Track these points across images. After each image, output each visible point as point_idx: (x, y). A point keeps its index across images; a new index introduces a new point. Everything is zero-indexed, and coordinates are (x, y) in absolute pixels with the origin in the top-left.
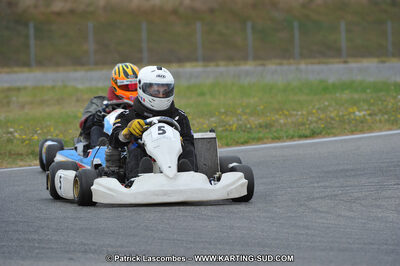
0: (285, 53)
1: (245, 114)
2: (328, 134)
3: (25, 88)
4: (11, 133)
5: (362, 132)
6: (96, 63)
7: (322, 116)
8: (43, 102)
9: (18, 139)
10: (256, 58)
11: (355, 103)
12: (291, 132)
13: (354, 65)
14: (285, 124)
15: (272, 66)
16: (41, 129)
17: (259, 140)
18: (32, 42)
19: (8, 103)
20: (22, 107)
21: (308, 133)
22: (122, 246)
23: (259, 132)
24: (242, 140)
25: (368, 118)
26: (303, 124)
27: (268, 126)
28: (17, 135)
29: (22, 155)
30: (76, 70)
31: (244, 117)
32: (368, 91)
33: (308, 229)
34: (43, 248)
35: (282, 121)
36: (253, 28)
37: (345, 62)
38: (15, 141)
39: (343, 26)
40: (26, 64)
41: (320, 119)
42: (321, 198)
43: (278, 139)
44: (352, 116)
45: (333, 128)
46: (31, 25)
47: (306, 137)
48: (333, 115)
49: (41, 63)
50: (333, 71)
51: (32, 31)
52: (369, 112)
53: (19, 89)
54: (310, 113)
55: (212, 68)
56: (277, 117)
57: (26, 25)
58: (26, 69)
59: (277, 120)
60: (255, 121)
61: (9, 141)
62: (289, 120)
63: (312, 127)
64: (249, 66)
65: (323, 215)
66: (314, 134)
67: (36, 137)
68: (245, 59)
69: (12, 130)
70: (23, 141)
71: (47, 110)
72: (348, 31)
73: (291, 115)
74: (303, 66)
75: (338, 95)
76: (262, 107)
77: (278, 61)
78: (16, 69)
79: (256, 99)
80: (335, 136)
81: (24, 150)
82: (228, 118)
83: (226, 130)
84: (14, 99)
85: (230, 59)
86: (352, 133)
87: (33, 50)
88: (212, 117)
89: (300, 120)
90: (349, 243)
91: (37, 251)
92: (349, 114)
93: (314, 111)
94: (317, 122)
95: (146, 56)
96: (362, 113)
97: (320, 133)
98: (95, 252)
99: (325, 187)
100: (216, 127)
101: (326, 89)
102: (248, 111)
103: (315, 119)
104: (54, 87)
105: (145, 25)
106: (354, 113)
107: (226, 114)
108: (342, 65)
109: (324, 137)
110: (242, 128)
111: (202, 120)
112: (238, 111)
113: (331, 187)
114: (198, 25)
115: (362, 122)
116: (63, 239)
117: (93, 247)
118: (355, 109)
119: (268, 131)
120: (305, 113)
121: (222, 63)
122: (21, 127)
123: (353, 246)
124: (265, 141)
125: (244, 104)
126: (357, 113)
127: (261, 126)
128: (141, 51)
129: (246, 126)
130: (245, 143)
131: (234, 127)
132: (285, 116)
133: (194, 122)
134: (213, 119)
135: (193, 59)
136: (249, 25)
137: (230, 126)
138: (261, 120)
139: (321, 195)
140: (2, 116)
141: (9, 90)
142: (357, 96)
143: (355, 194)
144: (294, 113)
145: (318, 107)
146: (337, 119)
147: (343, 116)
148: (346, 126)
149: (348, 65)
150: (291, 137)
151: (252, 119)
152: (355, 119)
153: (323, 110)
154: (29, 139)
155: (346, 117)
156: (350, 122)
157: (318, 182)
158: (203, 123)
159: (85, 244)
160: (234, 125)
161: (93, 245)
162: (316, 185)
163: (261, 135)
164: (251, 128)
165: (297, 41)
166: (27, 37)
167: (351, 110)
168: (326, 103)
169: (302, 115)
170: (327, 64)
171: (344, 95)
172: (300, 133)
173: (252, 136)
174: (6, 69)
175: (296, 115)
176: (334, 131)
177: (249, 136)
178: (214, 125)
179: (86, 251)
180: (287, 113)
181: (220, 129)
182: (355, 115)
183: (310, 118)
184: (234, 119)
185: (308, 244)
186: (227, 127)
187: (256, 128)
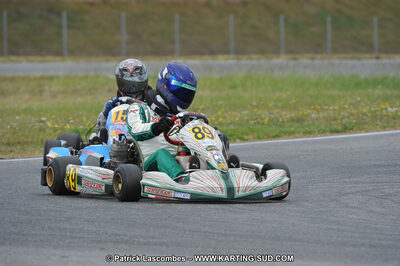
0: (317, 48)
1: (276, 107)
2: (360, 130)
3: (58, 77)
4: (43, 122)
5: (394, 128)
6: (129, 54)
7: (354, 111)
8: (75, 92)
9: (51, 128)
10: (289, 51)
11: (386, 99)
12: (323, 127)
13: (386, 60)
14: (317, 119)
15: (304, 60)
16: (74, 118)
17: (291, 134)
18: (65, 31)
19: (41, 92)
20: (54, 96)
21: (339, 128)
22: (153, 237)
23: (290, 127)
24: (274, 134)
26: (335, 119)
27: (299, 120)
28: (49, 124)
30: (107, 61)
31: (276, 111)
33: (339, 224)
34: (76, 238)
35: (313, 116)
36: (286, 21)
37: (378, 58)
38: (48, 131)
39: (375, 20)
40: (59, 53)
41: (352, 114)
42: (353, 193)
43: (309, 133)
44: (384, 112)
45: (366, 123)
46: (64, 14)
47: (338, 132)
48: (365, 110)
49: (73, 53)
50: (366, 66)
51: (64, 22)
53: (51, 78)
54: (342, 108)
55: (244, 61)
56: (309, 111)
57: (59, 14)
58: (58, 58)
59: (309, 115)
60: (287, 115)
61: (41, 130)
62: (321, 115)
63: (344, 122)
64: (281, 60)
65: (354, 210)
66: (346, 129)
67: (68, 126)
68: (277, 52)
69: (44, 119)
70: (55, 130)
71: (80, 100)
72: (381, 26)
73: (323, 110)
74: (336, 60)
75: (370, 90)
76: (294, 101)
77: (310, 55)
78: (49, 58)
79: (288, 93)
80: (367, 131)
82: (261, 111)
83: (258, 123)
84: (46, 88)
85: (262, 52)
86: (384, 128)
87: (65, 39)
88: (244, 110)
89: (332, 115)
90: (380, 239)
91: (69, 240)
92: (382, 109)
93: (346, 106)
94: (348, 118)
95: (177, 46)
96: (394, 109)
97: (352, 129)
98: (126, 243)
99: (357, 183)
100: (248, 120)
101: (358, 85)
102: (280, 105)
103: (347, 115)
104: (86, 77)
105: (177, 17)
106: (386, 109)
107: (257, 106)
108: (374, 61)
109: (356, 132)
110: (274, 122)
111: (234, 113)
112: (270, 105)
113: (362, 183)
114: (231, 18)
115: (394, 118)
116: (94, 229)
117: (124, 238)
118: (387, 105)
119: (300, 125)
120: (337, 108)
121: (255, 56)
122: (54, 116)
123: (384, 242)
124: (297, 135)
125: (275, 98)
126: (389, 109)
127: (292, 120)
128: (173, 42)
129: (278, 121)
130: (277, 137)
131: (266, 120)
132: (317, 110)
133: (226, 115)
134: (245, 112)
135: (225, 51)
136: (282, 18)
137: (262, 119)
138: (292, 115)
139: (353, 190)
140: (35, 104)
141: (42, 78)
142: (389, 92)
143: (387, 191)
144: (326, 107)
145: (349, 101)
146: (369, 115)
147: (375, 111)
148: (379, 122)
149: (380, 61)
150: (323, 132)
151: (284, 113)
152: (388, 116)
153: (355, 105)
154: (62, 129)
155: (378, 113)
156: (382, 118)
157: (349, 178)
158: (235, 116)
159: (116, 235)
160: (266, 118)
161: (125, 235)
162: (347, 180)
163: (293, 129)
164: (283, 122)
165: (329, 36)
166: (60, 26)
167: (383, 106)
168: (358, 99)
169: (334, 110)
170: (359, 59)
171: (377, 91)
172: (332, 128)
173: (283, 130)
174: (39, 58)
175: (328, 110)
176: (366, 126)
177: (280, 130)
178: (246, 118)
179: (117, 242)
180: (319, 108)
181: (252, 122)
182: (387, 111)
183: (342, 113)
184: (266, 112)
185: (339, 239)
186: (259, 120)
187: (288, 122)
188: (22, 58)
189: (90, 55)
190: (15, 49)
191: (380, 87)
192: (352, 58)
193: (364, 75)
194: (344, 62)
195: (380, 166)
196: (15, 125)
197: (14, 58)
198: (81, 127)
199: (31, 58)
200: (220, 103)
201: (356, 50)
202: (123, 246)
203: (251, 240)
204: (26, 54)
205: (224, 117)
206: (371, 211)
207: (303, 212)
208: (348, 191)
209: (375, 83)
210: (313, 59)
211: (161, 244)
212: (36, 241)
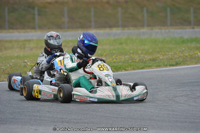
0: (163, 23)
1: (142, 53)
2: (184, 64)
3: (33, 40)
6: (68, 28)
7: (181, 55)
9: (30, 66)
10: (148, 26)
11: (198, 49)
12: (166, 63)
13: (197, 29)
14: (163, 59)
15: (156, 30)
17: (150, 67)
18: (37, 17)
19: (24, 48)
20: (31, 49)
21: (174, 63)
22: (81, 119)
23: (150, 63)
26: (172, 59)
27: (154, 60)
28: (29, 64)
31: (142, 56)
33: (174, 112)
34: (42, 120)
35: (161, 58)
36: (147, 11)
37: (193, 28)
38: (28, 67)
39: (192, 10)
40: (34, 28)
41: (180, 57)
42: (181, 96)
43: (159, 66)
45: (187, 61)
46: (36, 9)
47: (173, 65)
48: (187, 54)
49: (41, 28)
50: (187, 32)
51: (36, 12)
53: (30, 41)
54: (175, 53)
55: (126, 31)
56: (159, 55)
57: (33, 8)
58: (33, 31)
59: (158, 57)
60: (148, 57)
61: (25, 66)
62: (165, 57)
63: (176, 60)
64: (145, 30)
65: (181, 105)
66: (177, 64)
68: (143, 26)
69: (26, 61)
72: (195, 13)
73: (165, 54)
74: (172, 30)
75: (189, 44)
76: (151, 50)
77: (159, 27)
78: (28, 30)
79: (148, 46)
80: (188, 65)
82: (134, 56)
83: (134, 62)
84: (27, 45)
85: (135, 26)
86: (196, 64)
87: (37, 21)
88: (126, 55)
89: (170, 57)
90: (194, 119)
91: (39, 121)
92: (195, 54)
93: (177, 53)
94: (178, 58)
95: (93, 24)
97: (180, 64)
98: (67, 122)
99: (183, 91)
100: (128, 60)
101: (183, 42)
102: (144, 52)
103: (178, 57)
105: (92, 9)
106: (197, 54)
107: (133, 53)
108: (191, 30)
109: (182, 65)
110: (141, 61)
111: (121, 57)
112: (140, 52)
113: (185, 91)
114: (120, 9)
116: (51, 115)
117: (67, 120)
118: (198, 52)
119: (154, 62)
120: (173, 53)
121: (131, 28)
122: (31, 60)
123: (196, 120)
124: (153, 67)
125: (142, 49)
127: (151, 60)
128: (90, 22)
129: (143, 60)
130: (142, 68)
131: (137, 60)
132: (163, 55)
133: (117, 57)
134: (127, 56)
135: (116, 25)
136: (145, 9)
137: (135, 59)
138: (151, 57)
139: (181, 94)
140: (21, 54)
141: (25, 41)
142: (198, 45)
143: (198, 94)
145: (179, 50)
146: (189, 56)
147: (192, 55)
148: (193, 60)
149: (194, 30)
150: (166, 66)
151: (146, 56)
152: (198, 57)
153: (182, 52)
155: (194, 56)
156: (195, 58)
157: (179, 88)
158: (122, 58)
159: (62, 118)
161: (67, 118)
162: (178, 90)
163: (151, 64)
164: (146, 61)
165: (169, 18)
166: (34, 14)
167: (196, 52)
168: (183, 49)
169: (171, 54)
170: (184, 29)
171: (192, 45)
172: (170, 64)
173: (146, 65)
174: (24, 31)
175: (168, 54)
177: (145, 65)
178: (127, 59)
179: (63, 122)
180: (164, 53)
181: (130, 61)
182: (198, 55)
183: (175, 56)
184: (137, 56)
185: (174, 119)
186: (134, 60)
187: (148, 61)
188: (15, 31)
190: (12, 27)
191: (194, 43)
192: (180, 29)
193: (186, 37)
194: (176, 30)
195: (194, 82)
196: (11, 64)
197: (11, 31)
199: (19, 31)
200: (114, 52)
201: (182, 24)
203: (130, 120)
204: (17, 29)
205: (117, 59)
206: (190, 105)
207: (156, 106)
208: (179, 95)
209: (192, 40)
210: (161, 29)
211: (85, 123)
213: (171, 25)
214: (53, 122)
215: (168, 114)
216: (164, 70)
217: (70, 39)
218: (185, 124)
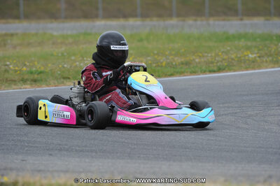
0: (199, 13)
1: (171, 54)
2: (230, 70)
3: (17, 34)
4: (7, 65)
5: (254, 68)
6: (66, 18)
7: (225, 57)
8: (29, 44)
9: (12, 70)
10: (178, 15)
11: (248, 48)
12: (204, 68)
13: (247, 21)
14: (199, 63)
15: (190, 21)
16: (29, 63)
17: (182, 73)
18: (21, 2)
19: (5, 45)
20: (15, 47)
21: (215, 69)
22: (86, 146)
23: (181, 68)
24: (169, 73)
25: (258, 59)
26: (212, 63)
27: (187, 64)
28: (11, 67)
29: (15, 81)
30: (51, 22)
31: (171, 57)
32: (258, 40)
33: (217, 136)
34: (31, 147)
35: (197, 60)
37: (241, 20)
38: (11, 72)
40: (17, 17)
41: (224, 59)
42: (225, 115)
43: (194, 73)
44: (247, 58)
45: (234, 66)
47: (214, 72)
48: (233, 56)
49: (27, 17)
50: (233, 26)
52: (258, 55)
53: (12, 35)
54: (217, 55)
55: (148, 22)
56: (194, 57)
58: (17, 21)
59: (194, 59)
60: (178, 60)
61: (6, 71)
62: (202, 60)
63: (218, 64)
64: (174, 21)
65: (226, 126)
66: (220, 70)
67: (25, 69)
68: (170, 16)
69: (8, 63)
70: (16, 71)
71: (33, 50)
73: (203, 56)
74: (211, 21)
75: (236, 42)
76: (183, 50)
77: (194, 18)
78: (10, 21)
79: (180, 45)
80: (235, 71)
81: (16, 78)
82: (160, 58)
83: (158, 66)
84: (9, 41)
85: (160, 16)
86: (247, 69)
87: (22, 8)
88: (148, 56)
89: (210, 60)
90: (245, 147)
91: (26, 149)
92: (245, 56)
93: (220, 54)
94: (221, 61)
95: (101, 12)
96: (254, 56)
97: (224, 69)
98: (67, 150)
99: (228, 107)
100: (151, 64)
101: (228, 38)
102: (173, 53)
103: (220, 59)
104: (36, 34)
106: (248, 55)
107: (158, 54)
108: (239, 22)
109: (227, 72)
110: (170, 65)
111: (141, 59)
112: (167, 53)
113: (232, 107)
115: (254, 62)
116: (44, 140)
117: (66, 147)
118: (249, 53)
119: (188, 67)
120: (213, 55)
121: (155, 19)
122: (15, 61)
123: (248, 149)
124: (186, 74)
125: (170, 48)
126: (250, 56)
127: (182, 63)
128: (97, 9)
129: (172, 63)
130: (171, 75)
131: (164, 64)
132: (200, 57)
133: (135, 60)
134: (149, 58)
135: (134, 15)
137: (162, 63)
138: (183, 60)
139: (226, 113)
140: (1, 53)
141: (6, 35)
142: (249, 44)
143: (249, 113)
144: (206, 54)
145: (222, 50)
146: (236, 59)
147: (240, 57)
148: (243, 65)
149: (243, 22)
150: (204, 72)
151: (176, 59)
152: (248, 60)
153: (227, 53)
154: (20, 70)
155: (243, 58)
156: (244, 63)
157: (223, 103)
158: (143, 61)
159: (60, 145)
160: (164, 62)
161: (66, 145)
162: (221, 105)
163: (183, 70)
164: (176, 65)
165: (207, 4)
167: (246, 53)
168: (229, 48)
169: (211, 56)
170: (229, 20)
171: (241, 43)
172: (211, 69)
173: (177, 70)
174: (4, 21)
175: (207, 56)
176: (234, 68)
177: (174, 70)
178: (150, 62)
179: (60, 150)
180: (200, 54)
181: (154, 65)
182: (249, 57)
183: (217, 59)
184: (164, 58)
185: (217, 147)
186: (159, 64)
187: (179, 65)
189: (39, 18)
191: (243, 40)
192: (224, 20)
193: (232, 31)
194: (217, 23)
198: (34, 69)
200: (131, 52)
201: (225, 14)
202: (65, 153)
203: (155, 148)
206: (239, 127)
208: (223, 113)
209: (239, 37)
210: (196, 20)
211: (92, 151)
212: (3, 150)
213: (211, 15)
214: (48, 150)
215: (208, 140)
216: (201, 78)
217: (69, 33)
218: (233, 154)
